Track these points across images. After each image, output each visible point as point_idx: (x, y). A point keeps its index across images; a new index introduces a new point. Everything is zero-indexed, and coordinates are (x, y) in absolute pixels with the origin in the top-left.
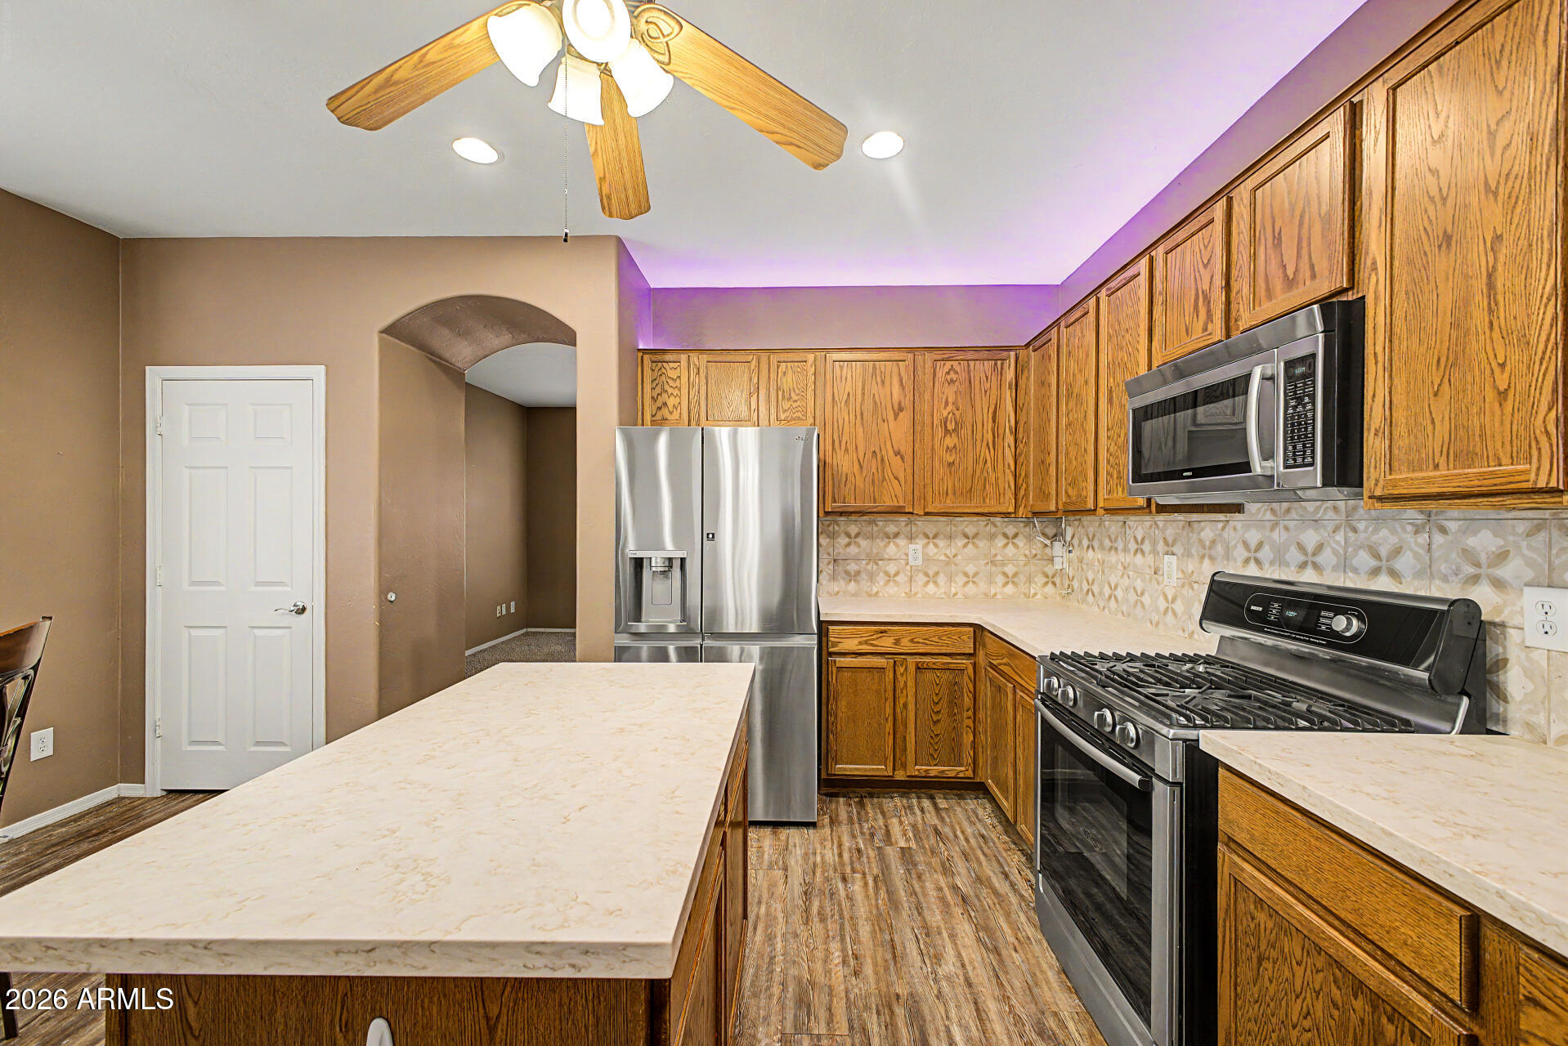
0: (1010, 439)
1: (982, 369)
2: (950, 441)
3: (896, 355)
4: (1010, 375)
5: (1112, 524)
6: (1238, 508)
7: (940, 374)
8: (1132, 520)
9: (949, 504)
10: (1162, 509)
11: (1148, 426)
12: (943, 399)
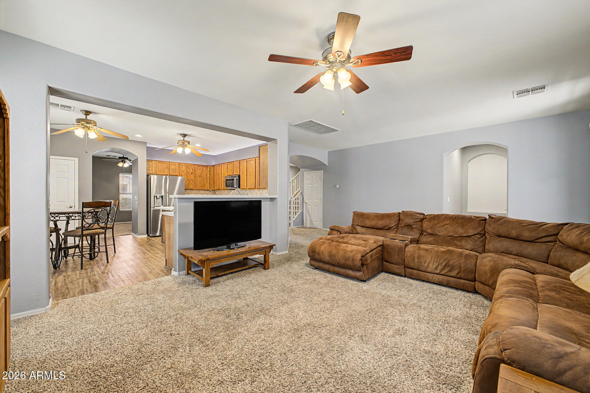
0: (209, 179)
1: (205, 168)
2: (200, 179)
3: (191, 165)
4: (209, 170)
5: (222, 191)
6: (235, 190)
7: (198, 168)
8: (225, 191)
9: (200, 188)
10: (228, 189)
11: (227, 181)
12: (199, 172)
